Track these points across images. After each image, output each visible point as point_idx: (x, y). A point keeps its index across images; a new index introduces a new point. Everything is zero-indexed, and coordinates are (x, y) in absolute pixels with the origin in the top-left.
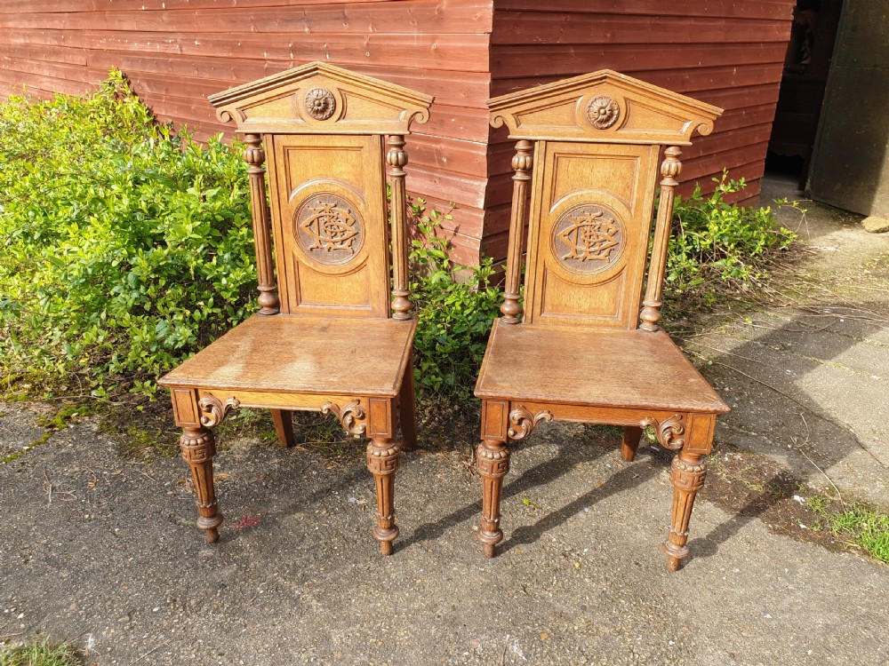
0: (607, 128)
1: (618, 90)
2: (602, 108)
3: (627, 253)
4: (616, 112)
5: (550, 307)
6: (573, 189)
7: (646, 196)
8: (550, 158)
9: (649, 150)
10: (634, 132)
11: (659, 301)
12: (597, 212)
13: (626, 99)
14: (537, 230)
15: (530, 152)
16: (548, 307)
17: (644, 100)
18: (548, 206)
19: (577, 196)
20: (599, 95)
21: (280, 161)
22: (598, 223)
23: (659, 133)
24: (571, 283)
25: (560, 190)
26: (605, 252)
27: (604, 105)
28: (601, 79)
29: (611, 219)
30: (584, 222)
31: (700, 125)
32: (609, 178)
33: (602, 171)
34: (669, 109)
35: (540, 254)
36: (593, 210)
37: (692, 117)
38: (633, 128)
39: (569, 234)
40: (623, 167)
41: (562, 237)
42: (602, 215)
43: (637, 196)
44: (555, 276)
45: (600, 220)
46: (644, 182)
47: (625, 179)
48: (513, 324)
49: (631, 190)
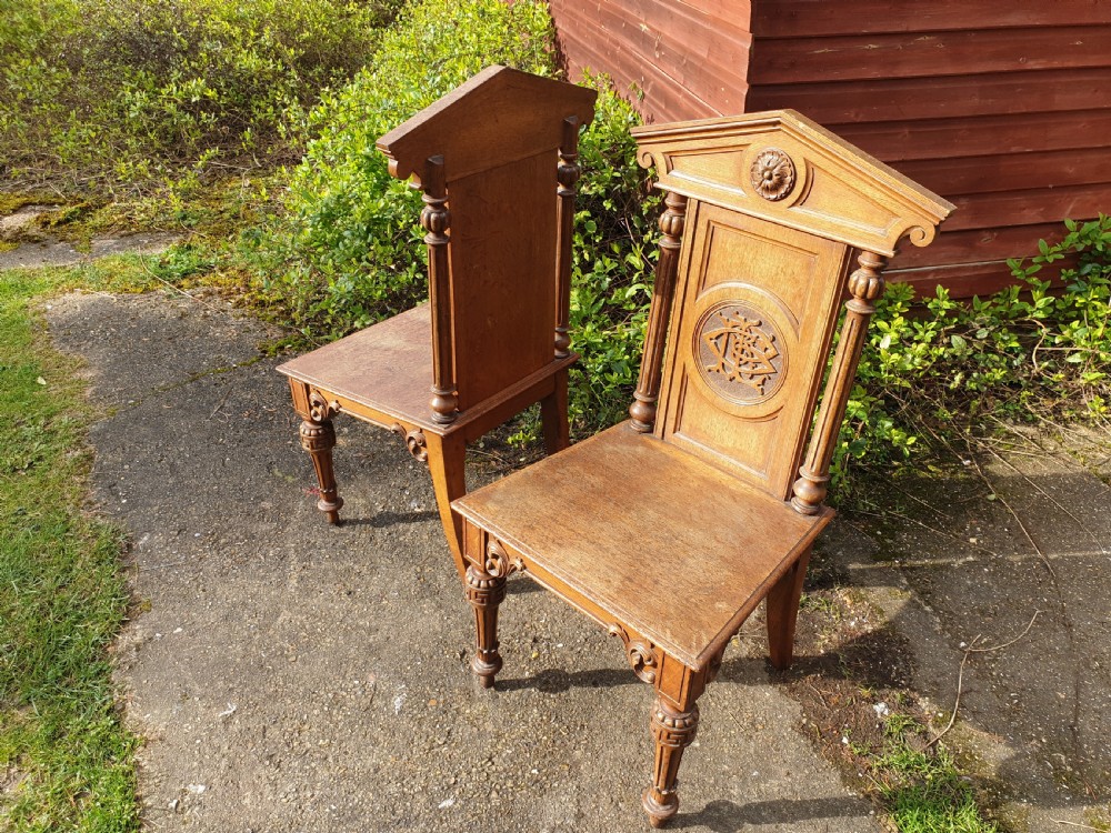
0: (776, 199)
2: (767, 169)
3: (786, 390)
4: (789, 179)
5: (687, 428)
6: (729, 278)
8: (702, 225)
9: (832, 248)
10: (814, 214)
11: (817, 475)
12: (754, 319)
13: (807, 162)
14: (678, 320)
15: (681, 210)
16: (685, 426)
17: (833, 170)
18: (694, 292)
19: (730, 288)
22: (754, 335)
23: (849, 224)
24: (712, 404)
25: (713, 272)
26: (758, 380)
27: (772, 165)
28: (775, 124)
29: (771, 334)
30: (736, 329)
31: (913, 227)
32: (777, 274)
33: (768, 261)
34: (869, 191)
35: (680, 354)
36: (748, 315)
37: (901, 211)
38: (815, 209)
39: (717, 338)
40: (797, 264)
41: (708, 339)
42: (760, 324)
43: (807, 312)
44: (696, 388)
45: (757, 331)
46: (818, 296)
47: (797, 282)
48: (640, 432)
49: (804, 301)
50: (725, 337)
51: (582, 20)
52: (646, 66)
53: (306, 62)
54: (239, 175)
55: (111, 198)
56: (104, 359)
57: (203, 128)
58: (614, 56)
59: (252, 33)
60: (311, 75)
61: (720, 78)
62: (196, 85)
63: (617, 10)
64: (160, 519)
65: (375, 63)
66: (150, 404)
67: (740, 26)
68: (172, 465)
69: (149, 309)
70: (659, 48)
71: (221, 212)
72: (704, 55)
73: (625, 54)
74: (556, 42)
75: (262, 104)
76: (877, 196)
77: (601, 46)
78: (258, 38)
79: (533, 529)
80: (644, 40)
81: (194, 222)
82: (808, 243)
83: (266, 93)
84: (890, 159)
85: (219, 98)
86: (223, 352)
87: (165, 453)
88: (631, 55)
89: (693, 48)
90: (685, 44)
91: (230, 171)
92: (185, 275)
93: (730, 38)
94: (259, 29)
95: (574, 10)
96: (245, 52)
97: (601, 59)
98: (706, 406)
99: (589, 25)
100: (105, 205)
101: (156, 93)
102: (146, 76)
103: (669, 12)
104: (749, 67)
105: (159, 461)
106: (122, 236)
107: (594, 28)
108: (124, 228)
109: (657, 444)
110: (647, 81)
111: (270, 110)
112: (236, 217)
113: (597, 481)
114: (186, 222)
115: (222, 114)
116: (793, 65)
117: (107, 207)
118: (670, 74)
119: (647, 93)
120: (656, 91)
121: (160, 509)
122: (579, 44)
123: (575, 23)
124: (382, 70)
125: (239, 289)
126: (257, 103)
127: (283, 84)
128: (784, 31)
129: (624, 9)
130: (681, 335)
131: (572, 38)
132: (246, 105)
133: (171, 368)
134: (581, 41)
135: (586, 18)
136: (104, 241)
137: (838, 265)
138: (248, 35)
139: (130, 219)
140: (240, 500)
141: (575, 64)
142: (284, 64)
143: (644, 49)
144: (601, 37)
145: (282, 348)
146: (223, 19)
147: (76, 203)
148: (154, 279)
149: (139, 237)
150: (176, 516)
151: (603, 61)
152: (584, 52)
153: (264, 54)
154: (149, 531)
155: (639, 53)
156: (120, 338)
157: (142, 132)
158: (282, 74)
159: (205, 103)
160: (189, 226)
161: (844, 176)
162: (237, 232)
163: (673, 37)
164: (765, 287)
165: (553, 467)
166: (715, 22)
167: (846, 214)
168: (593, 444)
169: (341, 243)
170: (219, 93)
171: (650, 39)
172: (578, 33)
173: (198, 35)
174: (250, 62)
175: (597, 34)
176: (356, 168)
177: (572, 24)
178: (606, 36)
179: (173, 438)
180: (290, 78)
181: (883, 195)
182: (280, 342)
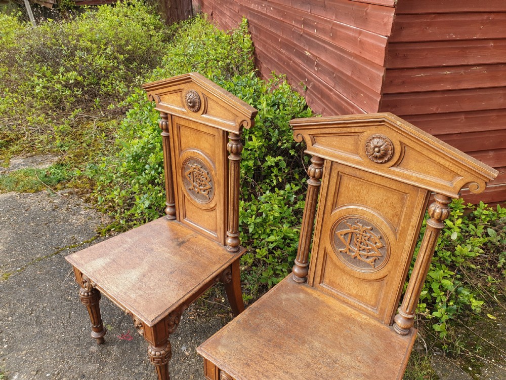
0: (381, 163)
1: (395, 134)
2: (377, 147)
3: (389, 266)
4: (390, 152)
5: (327, 281)
6: (351, 202)
7: (410, 229)
8: (334, 174)
9: (417, 191)
10: (406, 172)
11: (410, 313)
12: (368, 226)
13: (401, 143)
14: (321, 223)
15: (320, 166)
16: (326, 280)
17: (418, 148)
18: (330, 210)
19: (353, 209)
20: (377, 135)
21: (175, 132)
22: (369, 235)
23: (429, 178)
24: (343, 271)
25: (341, 199)
26: (371, 259)
27: (379, 144)
28: (381, 122)
29: (379, 235)
30: (357, 231)
31: (471, 182)
32: (382, 203)
33: (376, 195)
34: (442, 161)
35: (323, 243)
36: (365, 224)
37: (464, 173)
38: (406, 169)
39: (345, 235)
40: (394, 199)
41: (339, 235)
42: (372, 229)
43: (402, 224)
44: (332, 261)
45: (370, 233)
46: (409, 217)
47: (395, 208)
48: (299, 283)
49: (399, 219)
50: (350, 235)
51: (270, 45)
52: (308, 73)
53: (130, 60)
54: (93, 120)
55: (24, 135)
56: (7, 238)
57: (75, 96)
58: (288, 65)
59: (103, 47)
60: (131, 66)
61: (360, 88)
62: (73, 75)
63: (290, 42)
64: (26, 361)
65: (163, 63)
66: (30, 270)
67: (376, 62)
68: (38, 317)
69: (37, 204)
70: (318, 65)
71: (82, 143)
72: (349, 74)
73: (295, 65)
74: (254, 53)
75: (106, 83)
76: (447, 164)
77: (280, 59)
78: (106, 49)
79: (249, 365)
80: (308, 60)
81: (67, 148)
82: (403, 188)
83: (108, 77)
84: (437, 133)
85: (84, 81)
86: (76, 233)
87: (35, 308)
88: (299, 66)
89: (341, 69)
90: (335, 66)
91: (88, 118)
92: (59, 181)
93: (368, 68)
94: (106, 45)
95: (265, 39)
96: (98, 56)
97: (281, 66)
98: (339, 271)
99: (273, 47)
100: (20, 138)
101: (52, 78)
102: (47, 69)
103: (324, 48)
104: (382, 85)
105: (30, 314)
106: (27, 157)
107: (277, 50)
108: (28, 152)
109: (309, 290)
110: (309, 82)
111: (110, 86)
112: (89, 145)
113: (281, 322)
114: (63, 149)
115: (86, 89)
116: (403, 83)
117: (21, 140)
118: (325, 81)
119: (309, 88)
120: (314, 87)
121: (26, 354)
122: (268, 56)
123: (266, 46)
124: (167, 67)
125: (88, 191)
126: (103, 82)
127: (117, 72)
128: (399, 65)
129: (295, 42)
130: (323, 232)
131: (263, 53)
132: (98, 84)
133: (45, 245)
134: (269, 55)
135: (272, 44)
136: (17, 160)
137: (422, 201)
138: (100, 48)
139: (32, 146)
140: (77, 346)
141: (265, 66)
142: (118, 62)
143: (308, 65)
144: (280, 54)
145: (109, 230)
146: (88, 41)
147: (4, 138)
148: (42, 184)
149: (36, 158)
150: (36, 359)
151: (282, 67)
152: (270, 61)
153: (108, 58)
154: (18, 371)
155: (304, 66)
156: (18, 224)
157: (42, 99)
158: (117, 67)
159: (77, 84)
160: (64, 150)
161: (425, 152)
162: (89, 155)
163: (327, 61)
164: (375, 208)
165: (254, 314)
166: (357, 57)
167: (426, 173)
168: (274, 294)
169: (143, 173)
170: (84, 77)
171: (311, 59)
172: (267, 51)
173: (76, 48)
174: (101, 61)
175: (278, 53)
176: (152, 130)
177: (264, 46)
178: (284, 55)
179: (40, 298)
180: (120, 70)
181: (451, 164)
182: (109, 227)
